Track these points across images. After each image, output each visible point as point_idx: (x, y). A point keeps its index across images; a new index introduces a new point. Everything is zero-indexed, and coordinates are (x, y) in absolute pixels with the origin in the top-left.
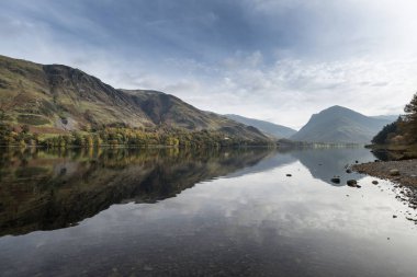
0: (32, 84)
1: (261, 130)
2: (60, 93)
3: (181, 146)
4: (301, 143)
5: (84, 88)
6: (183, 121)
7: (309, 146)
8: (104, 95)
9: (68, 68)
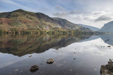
0: (36, 18)
1: (90, 29)
2: (42, 20)
3: (74, 33)
4: (102, 33)
5: (46, 18)
6: (69, 27)
7: (104, 33)
8: (50, 20)
9: (41, 13)
